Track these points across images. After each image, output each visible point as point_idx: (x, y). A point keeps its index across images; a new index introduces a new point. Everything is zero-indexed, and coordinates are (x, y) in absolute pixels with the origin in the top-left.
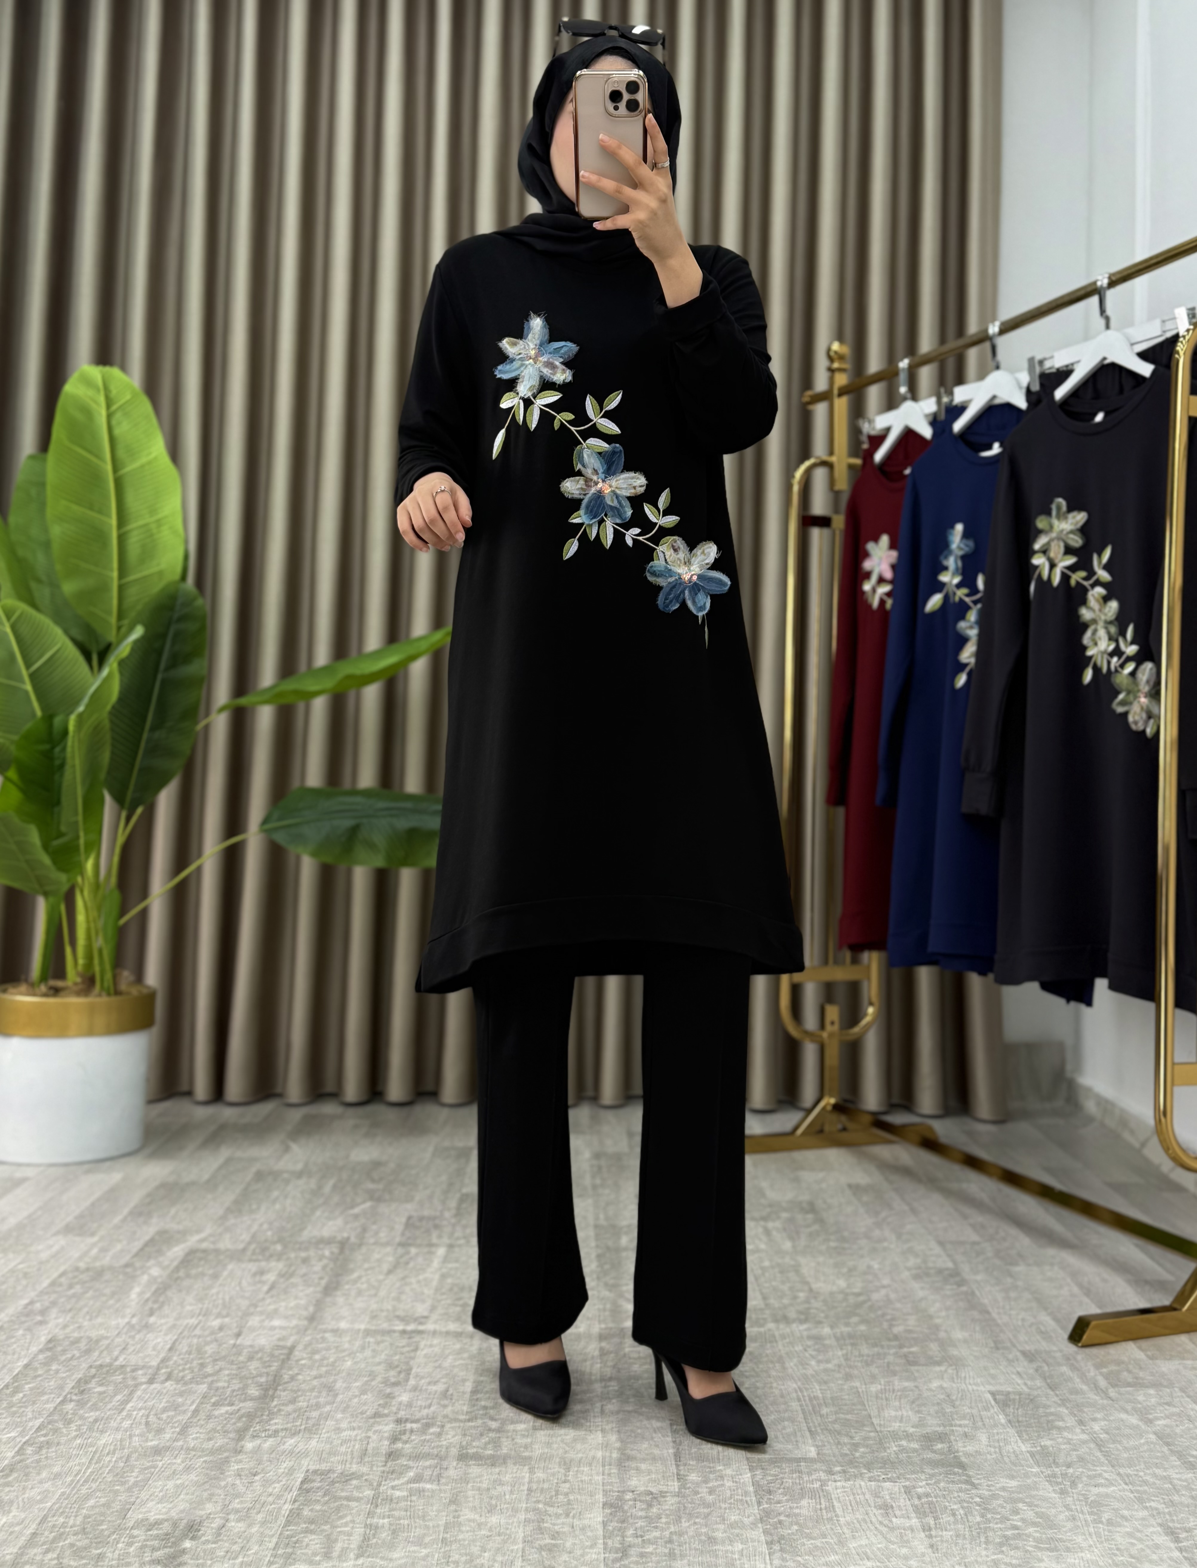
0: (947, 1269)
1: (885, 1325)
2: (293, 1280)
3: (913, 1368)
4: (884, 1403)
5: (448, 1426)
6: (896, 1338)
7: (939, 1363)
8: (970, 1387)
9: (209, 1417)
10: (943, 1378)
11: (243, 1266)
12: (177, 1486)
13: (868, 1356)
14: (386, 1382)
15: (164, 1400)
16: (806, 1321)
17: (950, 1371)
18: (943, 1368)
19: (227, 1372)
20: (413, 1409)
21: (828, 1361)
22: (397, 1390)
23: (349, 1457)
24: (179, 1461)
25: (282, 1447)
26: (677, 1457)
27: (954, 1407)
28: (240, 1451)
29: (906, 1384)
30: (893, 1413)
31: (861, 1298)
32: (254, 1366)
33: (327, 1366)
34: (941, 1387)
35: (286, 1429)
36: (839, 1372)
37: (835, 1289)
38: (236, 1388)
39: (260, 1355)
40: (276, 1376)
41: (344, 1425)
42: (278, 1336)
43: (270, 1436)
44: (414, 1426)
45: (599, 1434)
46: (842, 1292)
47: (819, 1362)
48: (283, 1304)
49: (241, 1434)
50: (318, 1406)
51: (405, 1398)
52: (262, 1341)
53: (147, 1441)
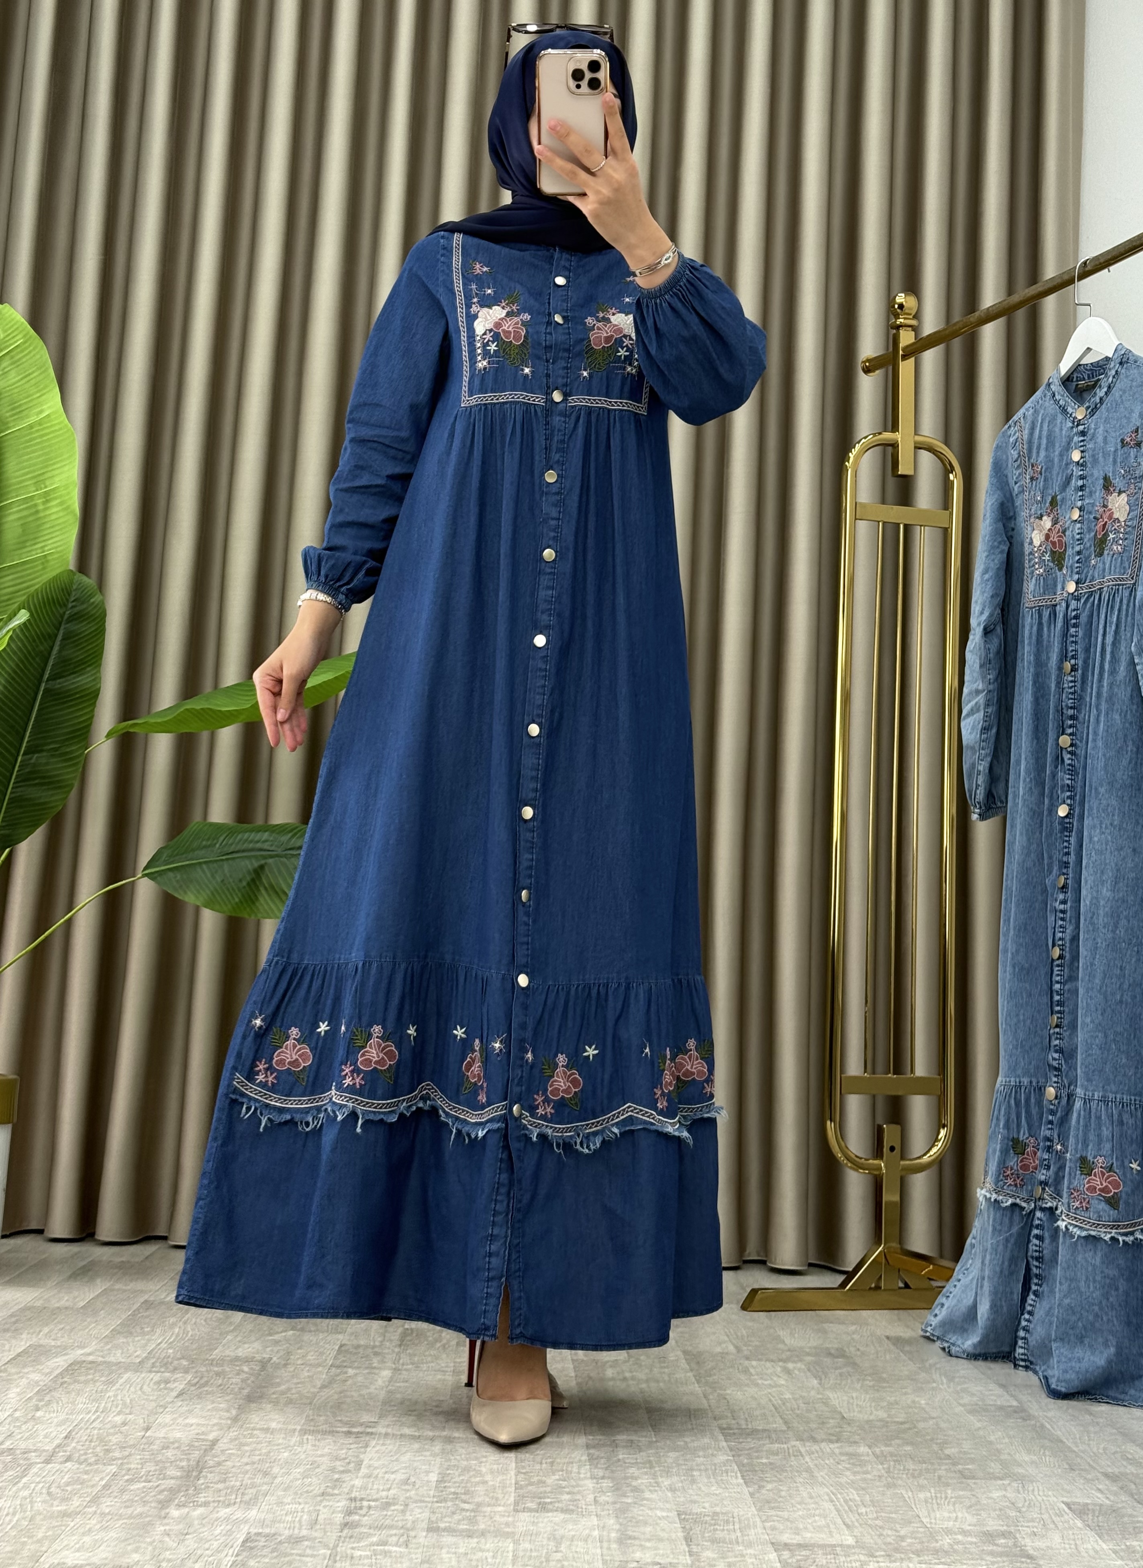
0: (1011, 1406)
1: (935, 1447)
2: (206, 1389)
3: (969, 1481)
4: (935, 1506)
5: (412, 1506)
6: (949, 1457)
7: (1001, 1480)
8: (1039, 1498)
9: (123, 1491)
10: (1006, 1490)
11: (143, 1375)
12: (96, 1541)
13: (914, 1470)
14: (333, 1470)
15: (67, 1477)
16: (837, 1442)
17: (1015, 1484)
18: (1006, 1482)
19: (139, 1457)
20: (368, 1491)
21: (867, 1473)
22: (346, 1477)
23: (297, 1525)
24: (94, 1522)
25: (215, 1516)
26: (688, 1540)
27: (1020, 1512)
28: (165, 1518)
29: (961, 1493)
30: (946, 1514)
31: (907, 1426)
32: (169, 1453)
33: (260, 1455)
34: (1005, 1496)
35: (219, 1501)
36: (879, 1481)
37: (871, 1418)
38: (153, 1469)
39: (176, 1445)
40: (199, 1461)
41: (288, 1500)
42: (196, 1431)
43: (201, 1506)
44: (373, 1504)
45: (595, 1519)
46: (881, 1420)
47: (855, 1473)
48: (199, 1406)
49: (164, 1504)
50: (253, 1486)
51: (358, 1482)
52: (178, 1435)
53: (52, 1505)
